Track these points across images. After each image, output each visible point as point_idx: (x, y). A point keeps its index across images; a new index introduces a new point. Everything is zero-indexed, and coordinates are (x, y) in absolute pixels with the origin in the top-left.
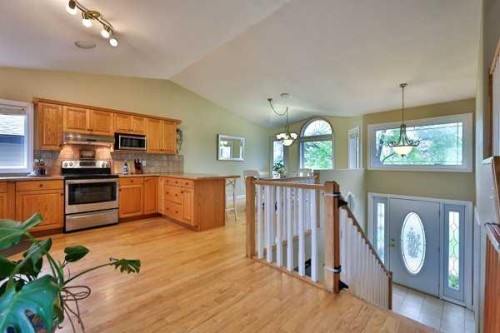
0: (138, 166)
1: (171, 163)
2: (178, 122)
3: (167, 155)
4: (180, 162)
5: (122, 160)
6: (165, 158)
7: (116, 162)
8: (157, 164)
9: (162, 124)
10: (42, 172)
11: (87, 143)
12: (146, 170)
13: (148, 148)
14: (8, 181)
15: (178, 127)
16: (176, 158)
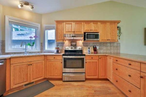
0: (95, 49)
1: (112, 48)
2: (118, 22)
3: (110, 43)
4: (118, 47)
5: (87, 46)
6: (109, 44)
7: (85, 47)
8: (105, 48)
9: (108, 25)
10: (58, 52)
11: (72, 38)
12: (98, 51)
13: (100, 39)
14: (44, 56)
15: (119, 25)
16: (115, 44)
